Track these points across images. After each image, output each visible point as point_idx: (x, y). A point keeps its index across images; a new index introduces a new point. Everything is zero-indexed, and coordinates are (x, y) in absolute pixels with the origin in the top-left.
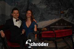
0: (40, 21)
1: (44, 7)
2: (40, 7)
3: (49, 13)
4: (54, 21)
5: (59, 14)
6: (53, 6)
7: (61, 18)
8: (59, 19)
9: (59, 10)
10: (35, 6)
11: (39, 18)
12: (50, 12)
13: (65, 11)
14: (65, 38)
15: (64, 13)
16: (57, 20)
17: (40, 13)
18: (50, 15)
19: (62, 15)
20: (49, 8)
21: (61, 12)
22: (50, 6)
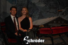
1: (42, 5)
2: (39, 5)
3: (47, 12)
4: (52, 19)
5: (57, 12)
6: (51, 4)
7: (59, 16)
8: (57, 17)
9: (56, 9)
10: (34, 4)
11: (38, 16)
12: (48, 10)
13: (62, 10)
14: (61, 35)
15: (61, 11)
16: (55, 18)
18: (48, 13)
19: (60, 13)
21: (59, 11)
22: (48, 4)
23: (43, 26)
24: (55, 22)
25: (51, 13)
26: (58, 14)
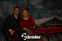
0: (37, 19)
1: (41, 7)
2: (38, 7)
3: (45, 13)
4: (49, 19)
5: (53, 14)
6: (49, 6)
7: (55, 17)
8: (53, 18)
9: (53, 10)
10: (33, 6)
11: (36, 16)
13: (58, 11)
14: (57, 34)
15: (57, 13)
16: (51, 18)
17: (38, 13)
19: (56, 14)
20: (45, 8)
21: (55, 12)
22: (46, 6)
23: (40, 26)
24: (51, 22)
25: (48, 14)
26: (54, 15)
